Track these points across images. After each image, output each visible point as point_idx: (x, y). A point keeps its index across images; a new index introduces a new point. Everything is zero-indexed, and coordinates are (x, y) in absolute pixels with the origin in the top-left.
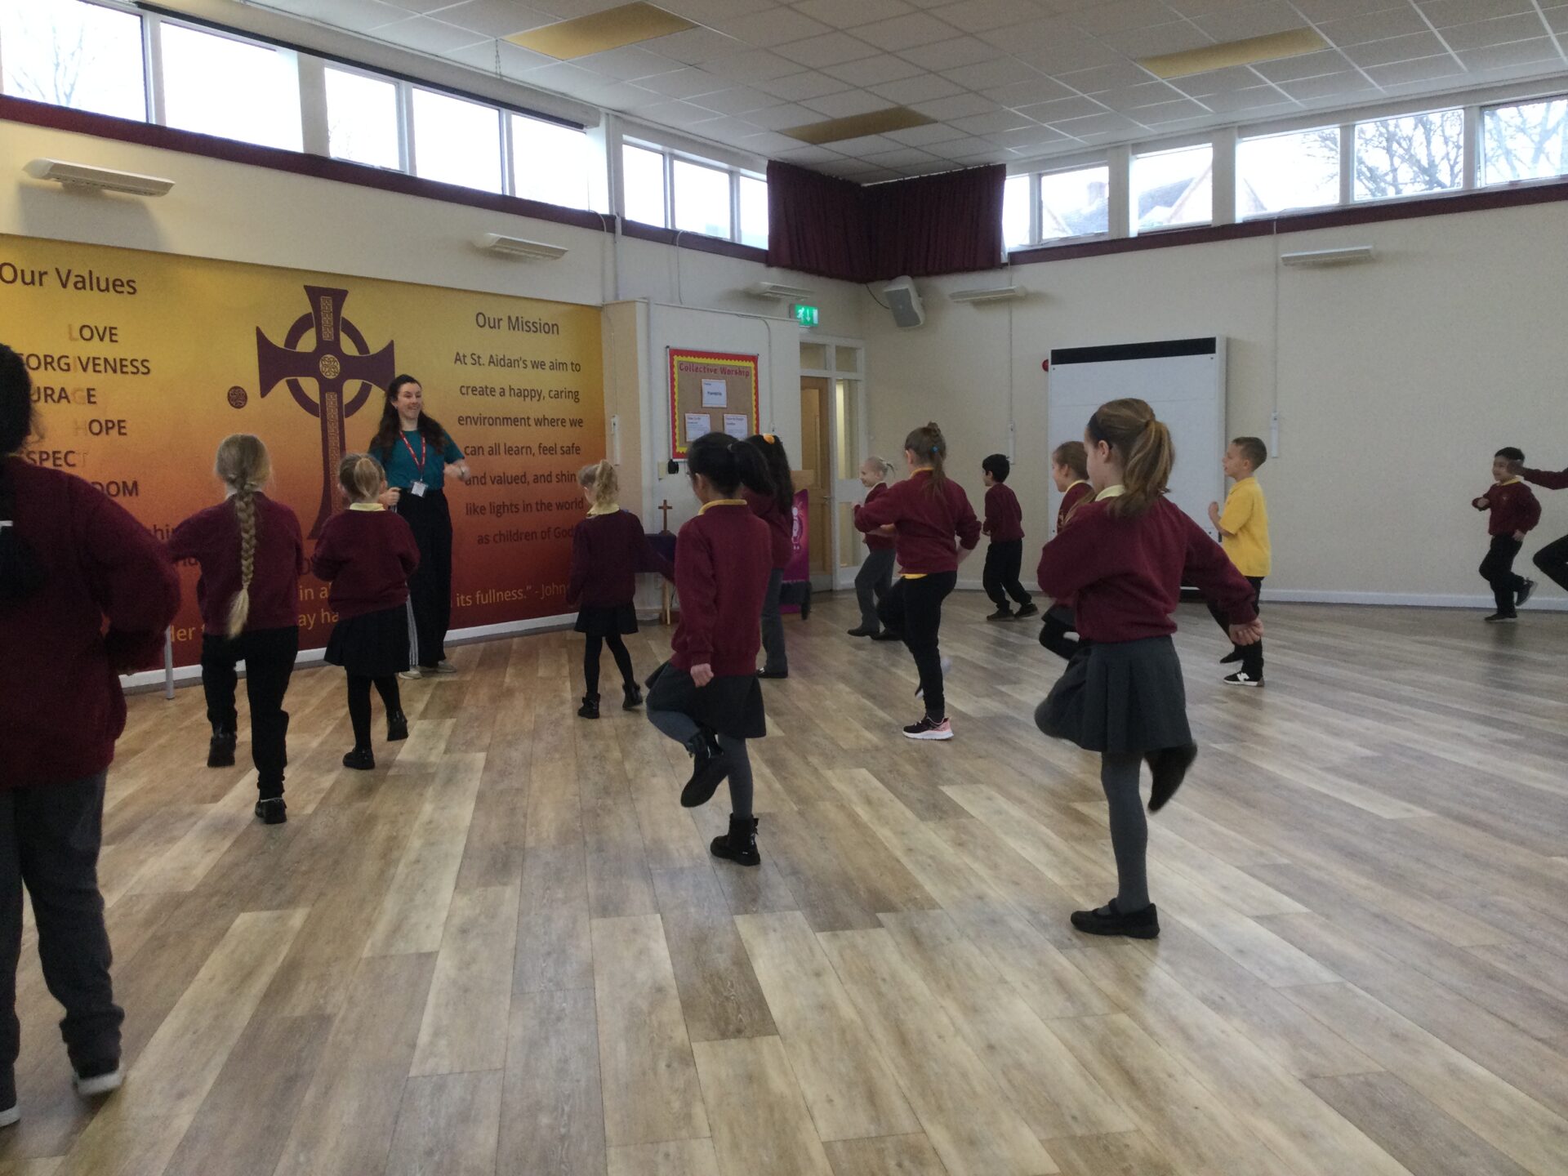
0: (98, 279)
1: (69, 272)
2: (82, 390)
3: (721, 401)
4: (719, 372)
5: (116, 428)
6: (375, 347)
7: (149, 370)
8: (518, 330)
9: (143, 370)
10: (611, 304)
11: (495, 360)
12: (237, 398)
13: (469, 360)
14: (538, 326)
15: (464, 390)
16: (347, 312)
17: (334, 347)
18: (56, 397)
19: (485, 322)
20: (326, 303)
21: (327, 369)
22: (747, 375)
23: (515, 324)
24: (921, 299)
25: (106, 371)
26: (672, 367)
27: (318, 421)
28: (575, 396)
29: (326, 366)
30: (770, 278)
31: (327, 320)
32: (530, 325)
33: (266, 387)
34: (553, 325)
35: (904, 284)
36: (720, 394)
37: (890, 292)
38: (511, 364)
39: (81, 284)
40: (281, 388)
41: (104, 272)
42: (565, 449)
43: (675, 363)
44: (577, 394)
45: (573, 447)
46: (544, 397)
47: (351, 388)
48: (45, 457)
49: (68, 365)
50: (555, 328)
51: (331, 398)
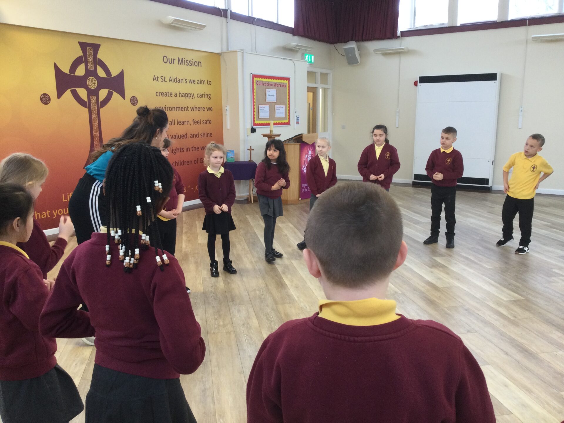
4: (273, 85)
6: (114, 73)
8: (183, 64)
10: (225, 52)
11: (172, 81)
12: (45, 99)
13: (160, 79)
14: (192, 63)
15: (158, 94)
16: (100, 55)
17: (94, 73)
19: (167, 60)
20: (90, 51)
21: (91, 84)
22: (285, 87)
23: (181, 62)
24: (359, 52)
26: (253, 83)
27: (86, 110)
28: (209, 96)
29: (90, 83)
30: (295, 41)
31: (90, 59)
32: (188, 62)
33: (60, 94)
34: (199, 62)
35: (352, 45)
36: (274, 96)
37: (346, 48)
38: (180, 81)
40: (68, 93)
42: (205, 122)
43: (255, 81)
44: (209, 95)
45: (208, 121)
46: (195, 97)
47: (103, 93)
50: (200, 64)
51: (93, 99)
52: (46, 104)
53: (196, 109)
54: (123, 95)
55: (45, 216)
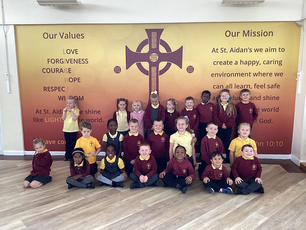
0: (72, 34)
1: (63, 33)
2: (67, 69)
5: (77, 80)
6: (174, 49)
7: (88, 62)
8: (248, 36)
9: (86, 62)
11: (234, 50)
12: (117, 70)
13: (219, 51)
14: (260, 33)
15: (215, 63)
16: (162, 37)
17: (157, 51)
18: (59, 71)
19: (229, 34)
20: (154, 35)
23: (246, 34)
25: (74, 63)
27: (148, 77)
29: (153, 57)
31: (154, 41)
32: (256, 33)
38: (242, 51)
39: (67, 37)
40: (134, 66)
42: (270, 86)
44: (280, 62)
45: (275, 85)
46: (260, 64)
47: (163, 65)
48: (56, 88)
49: (63, 61)
50: (271, 33)
51: (154, 69)
52: (118, 73)
53: (260, 74)
54: (180, 66)
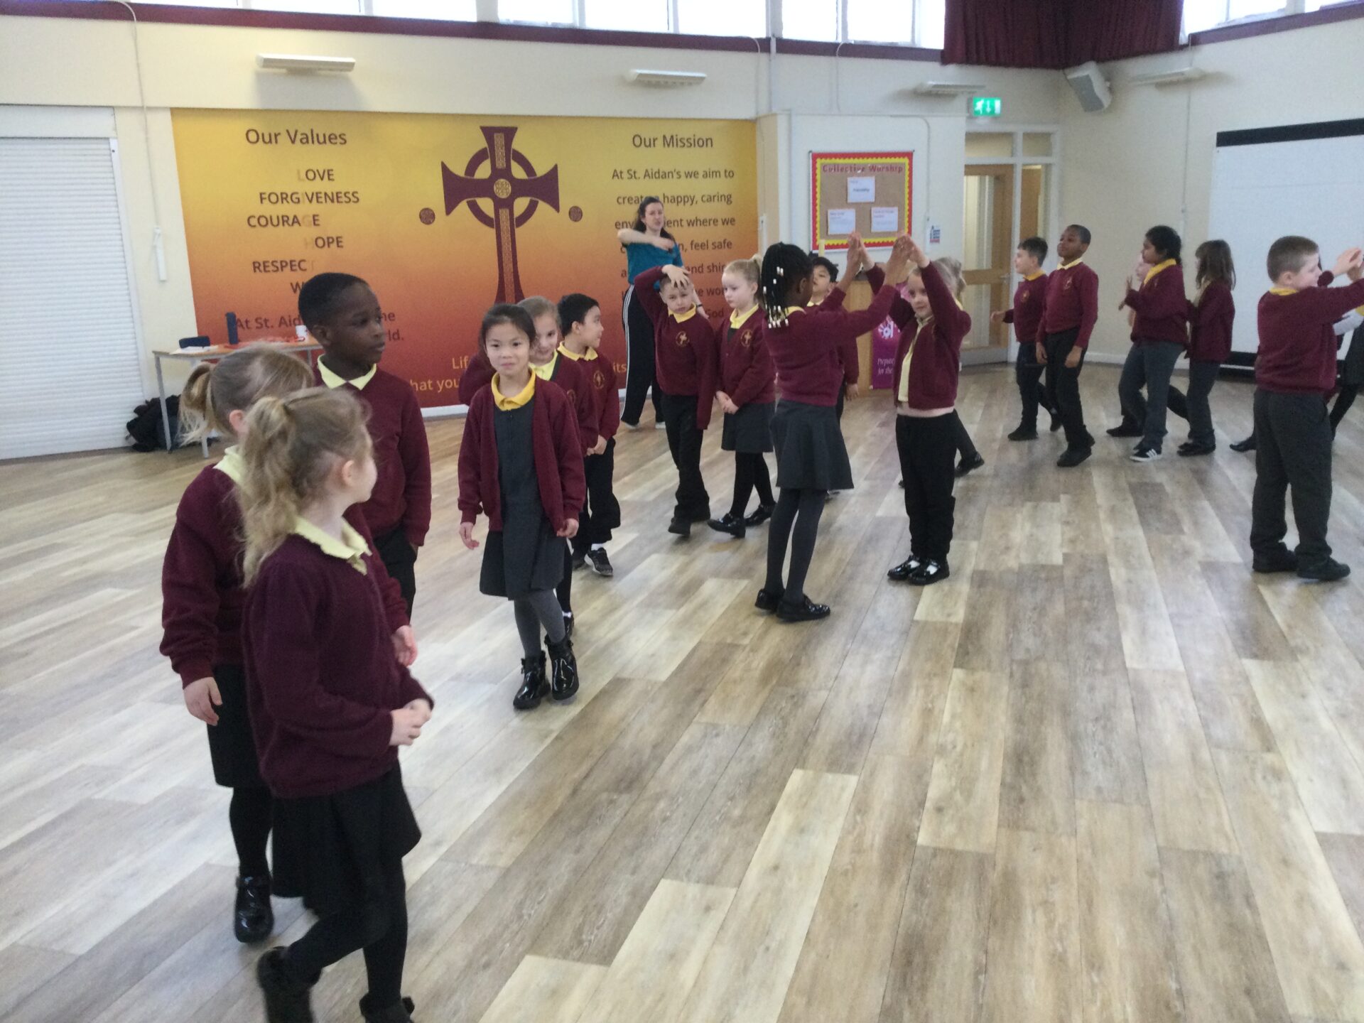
0: (318, 135)
1: (296, 132)
2: (309, 216)
3: (870, 197)
4: (867, 170)
5: (335, 242)
6: (541, 170)
7: (358, 199)
8: (673, 146)
9: (353, 199)
10: (763, 117)
11: (650, 173)
12: (427, 216)
13: (625, 175)
14: (692, 142)
15: (621, 200)
16: (517, 145)
17: (506, 173)
18: (290, 222)
19: (640, 142)
20: (499, 139)
21: (500, 191)
23: (670, 141)
25: (326, 201)
26: (814, 169)
27: (492, 232)
28: (728, 199)
29: (499, 188)
31: (500, 152)
32: (685, 141)
33: (450, 207)
34: (708, 139)
35: (1089, 71)
36: (868, 190)
37: (1076, 78)
38: (665, 175)
39: (306, 140)
40: (463, 207)
41: (321, 130)
43: (818, 165)
44: (729, 197)
45: (724, 242)
46: (696, 202)
47: (521, 204)
48: (284, 264)
49: (299, 199)
50: (709, 142)
51: (504, 213)
52: (428, 223)
53: (699, 223)
54: (556, 206)
55: (425, 388)
